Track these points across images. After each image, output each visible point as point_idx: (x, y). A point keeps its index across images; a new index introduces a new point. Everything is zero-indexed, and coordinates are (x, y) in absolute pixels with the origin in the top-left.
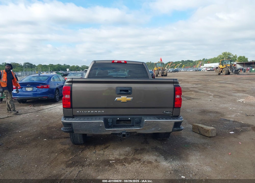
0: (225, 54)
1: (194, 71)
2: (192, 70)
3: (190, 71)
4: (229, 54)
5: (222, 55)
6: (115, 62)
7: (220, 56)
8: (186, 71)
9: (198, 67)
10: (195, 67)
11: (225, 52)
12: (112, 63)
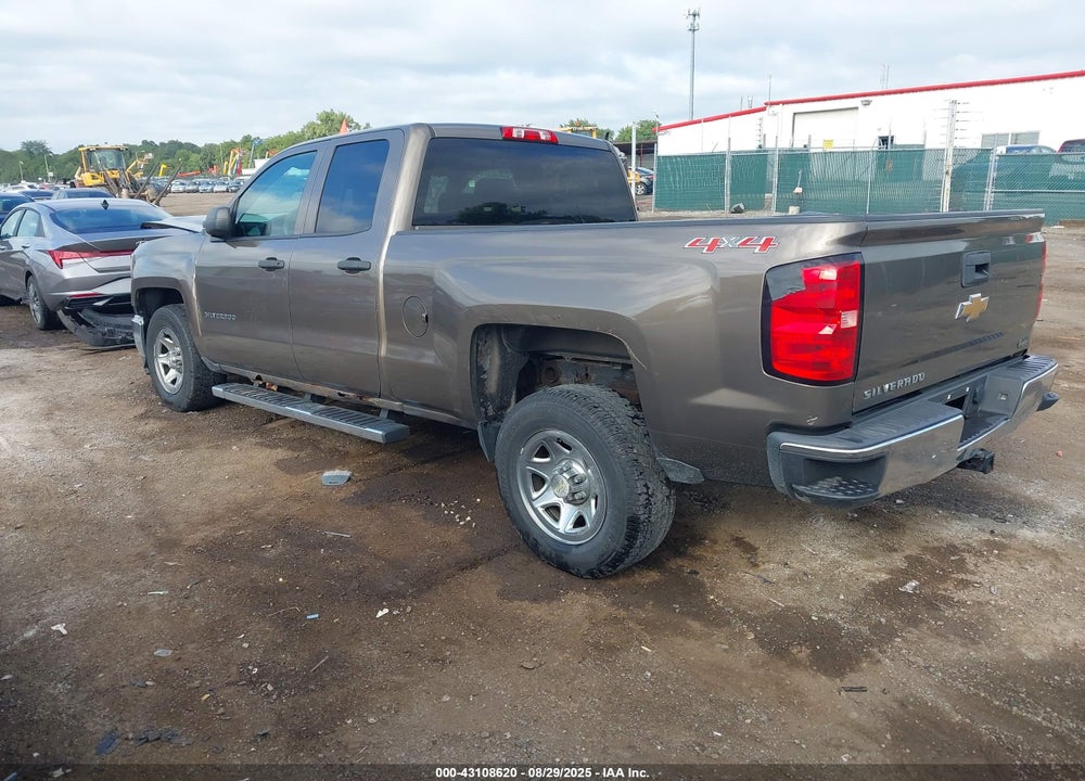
0: (328, 118)
2: (224, 188)
3: (216, 189)
5: (319, 123)
6: (515, 135)
7: (311, 126)
8: (197, 191)
9: (229, 173)
10: (214, 172)
11: (327, 113)
12: (505, 139)
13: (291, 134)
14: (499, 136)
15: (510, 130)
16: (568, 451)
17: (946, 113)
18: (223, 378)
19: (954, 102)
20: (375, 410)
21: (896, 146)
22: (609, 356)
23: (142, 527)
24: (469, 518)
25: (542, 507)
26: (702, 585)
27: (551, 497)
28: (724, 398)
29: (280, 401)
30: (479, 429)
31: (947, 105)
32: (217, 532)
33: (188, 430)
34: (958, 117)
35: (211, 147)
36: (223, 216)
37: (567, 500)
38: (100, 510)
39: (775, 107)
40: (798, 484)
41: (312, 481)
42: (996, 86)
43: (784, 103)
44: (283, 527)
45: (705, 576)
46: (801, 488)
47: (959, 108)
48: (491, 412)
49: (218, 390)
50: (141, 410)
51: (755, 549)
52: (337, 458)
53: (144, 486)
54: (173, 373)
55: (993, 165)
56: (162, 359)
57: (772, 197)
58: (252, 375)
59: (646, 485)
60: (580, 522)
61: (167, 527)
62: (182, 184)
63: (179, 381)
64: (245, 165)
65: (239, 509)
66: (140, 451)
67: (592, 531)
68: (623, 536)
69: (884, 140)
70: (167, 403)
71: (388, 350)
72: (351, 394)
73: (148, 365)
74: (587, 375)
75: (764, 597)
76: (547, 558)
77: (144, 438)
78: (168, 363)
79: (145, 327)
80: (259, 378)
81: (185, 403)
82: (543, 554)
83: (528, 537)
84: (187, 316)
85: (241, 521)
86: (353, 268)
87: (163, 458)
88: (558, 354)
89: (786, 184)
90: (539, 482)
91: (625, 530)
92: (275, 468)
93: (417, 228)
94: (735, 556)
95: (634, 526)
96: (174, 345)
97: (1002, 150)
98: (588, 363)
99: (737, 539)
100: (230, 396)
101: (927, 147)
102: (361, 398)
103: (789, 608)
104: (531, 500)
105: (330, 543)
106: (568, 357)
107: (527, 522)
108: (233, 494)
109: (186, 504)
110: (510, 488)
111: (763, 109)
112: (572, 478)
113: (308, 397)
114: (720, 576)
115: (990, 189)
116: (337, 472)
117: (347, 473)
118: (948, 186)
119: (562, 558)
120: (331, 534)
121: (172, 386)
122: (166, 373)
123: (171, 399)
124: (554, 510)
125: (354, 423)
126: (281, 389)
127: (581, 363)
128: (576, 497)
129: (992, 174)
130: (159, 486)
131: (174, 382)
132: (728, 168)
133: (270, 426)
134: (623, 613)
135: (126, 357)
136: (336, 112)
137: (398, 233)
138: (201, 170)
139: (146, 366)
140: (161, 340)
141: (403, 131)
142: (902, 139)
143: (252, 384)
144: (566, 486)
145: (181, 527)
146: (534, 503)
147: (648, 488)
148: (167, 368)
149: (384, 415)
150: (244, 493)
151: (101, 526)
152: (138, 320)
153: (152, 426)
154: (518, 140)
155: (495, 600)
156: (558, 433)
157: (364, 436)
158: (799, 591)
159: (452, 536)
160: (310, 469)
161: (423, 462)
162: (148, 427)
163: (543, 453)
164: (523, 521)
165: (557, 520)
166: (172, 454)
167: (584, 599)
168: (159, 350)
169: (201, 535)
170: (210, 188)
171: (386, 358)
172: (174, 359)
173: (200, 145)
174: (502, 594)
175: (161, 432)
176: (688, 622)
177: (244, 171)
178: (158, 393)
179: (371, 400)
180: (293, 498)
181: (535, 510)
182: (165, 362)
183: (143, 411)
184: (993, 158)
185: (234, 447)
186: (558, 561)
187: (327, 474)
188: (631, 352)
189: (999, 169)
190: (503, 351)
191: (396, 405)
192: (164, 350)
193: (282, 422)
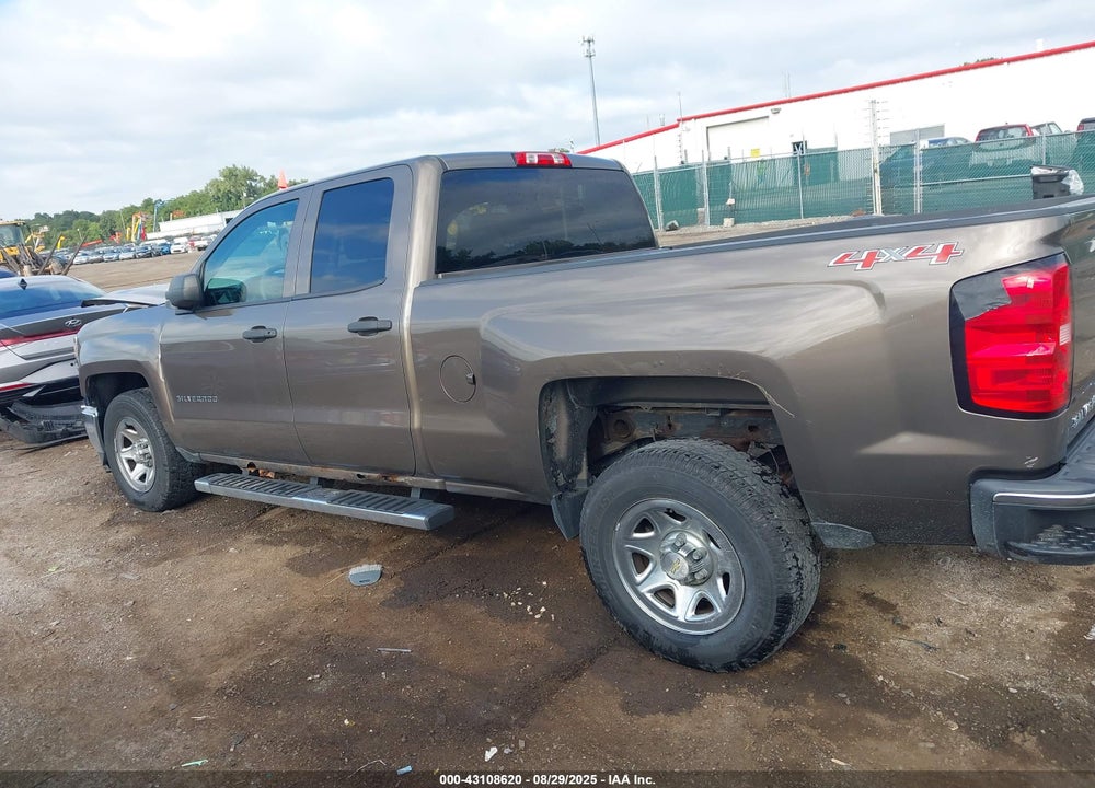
0: (231, 174)
1: (140, 257)
2: (131, 255)
3: (121, 257)
4: (249, 175)
5: (223, 179)
6: (528, 160)
7: (215, 183)
8: (101, 261)
9: (133, 239)
10: (116, 239)
11: (229, 169)
12: (519, 166)
13: (194, 193)
14: (512, 163)
15: (523, 155)
16: (679, 523)
17: (868, 113)
18: (206, 469)
19: (873, 102)
20: (405, 490)
21: (812, 150)
22: (702, 401)
23: (148, 670)
24: (543, 609)
25: (650, 591)
26: (857, 662)
27: (663, 580)
28: (905, 443)
29: (283, 490)
30: (553, 503)
31: (867, 105)
32: (246, 664)
33: (170, 534)
34: (878, 115)
35: (110, 216)
36: (190, 285)
37: (685, 582)
38: (90, 653)
39: (688, 123)
40: (1019, 541)
41: (338, 582)
42: (897, 85)
43: (696, 118)
44: (324, 649)
45: (854, 649)
46: (1024, 546)
47: (878, 107)
48: (562, 481)
49: (202, 484)
50: (106, 515)
51: (893, 607)
52: (357, 548)
53: (136, 613)
54: (140, 468)
55: (917, 160)
56: (125, 454)
57: (704, 210)
58: (243, 462)
59: (795, 557)
60: (703, 606)
61: (179, 666)
62: (85, 255)
63: (151, 475)
64: (149, 229)
65: (261, 630)
66: (120, 568)
67: (725, 617)
68: (772, 621)
69: (797, 145)
70: (137, 504)
71: (422, 420)
72: (375, 475)
73: (108, 461)
74: (670, 425)
75: (939, 669)
76: (665, 653)
77: (119, 550)
78: (134, 458)
79: (101, 419)
80: (251, 465)
81: (160, 501)
82: (660, 649)
83: (637, 630)
84: (154, 401)
85: (271, 646)
86: (368, 328)
87: (150, 572)
88: (632, 404)
89: (718, 195)
90: (642, 561)
91: (775, 614)
92: (287, 570)
93: (440, 275)
94: (873, 619)
95: (785, 606)
96: (140, 436)
97: (924, 144)
98: (669, 411)
99: (865, 596)
100: (218, 490)
101: (839, 149)
102: (386, 478)
103: (974, 681)
104: (634, 585)
105: (390, 663)
106: (646, 407)
107: (634, 613)
108: (249, 609)
109: (194, 631)
110: (606, 573)
111: (676, 126)
112: (691, 554)
113: (314, 482)
114: (872, 647)
115: (918, 183)
116: (365, 568)
117: (378, 568)
118: (878, 183)
119: (687, 651)
120: (386, 651)
121: (140, 483)
122: (132, 469)
123: (142, 499)
124: (666, 594)
125: (387, 510)
126: (281, 475)
127: (661, 412)
128: (697, 577)
129: (918, 168)
130: (156, 611)
131: (143, 478)
132: (657, 187)
133: (265, 517)
134: (785, 715)
135: (73, 452)
136: (239, 167)
137: (422, 285)
138: (103, 239)
139: (106, 462)
140: (122, 432)
141: (409, 167)
142: (816, 143)
143: (241, 472)
144: (684, 567)
145: (198, 663)
146: (639, 588)
147: (797, 560)
148: (132, 463)
149: (415, 495)
150: (263, 609)
151: (97, 676)
152: (90, 411)
153: (126, 534)
154: (532, 166)
155: (622, 717)
156: (668, 502)
157: (401, 523)
158: (974, 656)
159: (534, 635)
160: (331, 567)
161: (460, 543)
162: (120, 536)
163: (644, 525)
164: (627, 610)
165: (672, 606)
166: (160, 567)
167: (729, 701)
168: (121, 443)
169: (228, 671)
170: (115, 256)
171: (420, 430)
172: (141, 452)
173: (98, 213)
174: (626, 707)
175: (139, 541)
176: (869, 715)
177: (149, 236)
178: (124, 493)
179: (401, 479)
180: (322, 607)
181: (642, 597)
182: (130, 457)
183: (108, 516)
184: (917, 153)
185: (232, 550)
186: (681, 654)
187: (354, 571)
188: (770, 398)
189: (924, 162)
190: (570, 407)
191: (435, 483)
192: (127, 443)
193: (277, 511)
